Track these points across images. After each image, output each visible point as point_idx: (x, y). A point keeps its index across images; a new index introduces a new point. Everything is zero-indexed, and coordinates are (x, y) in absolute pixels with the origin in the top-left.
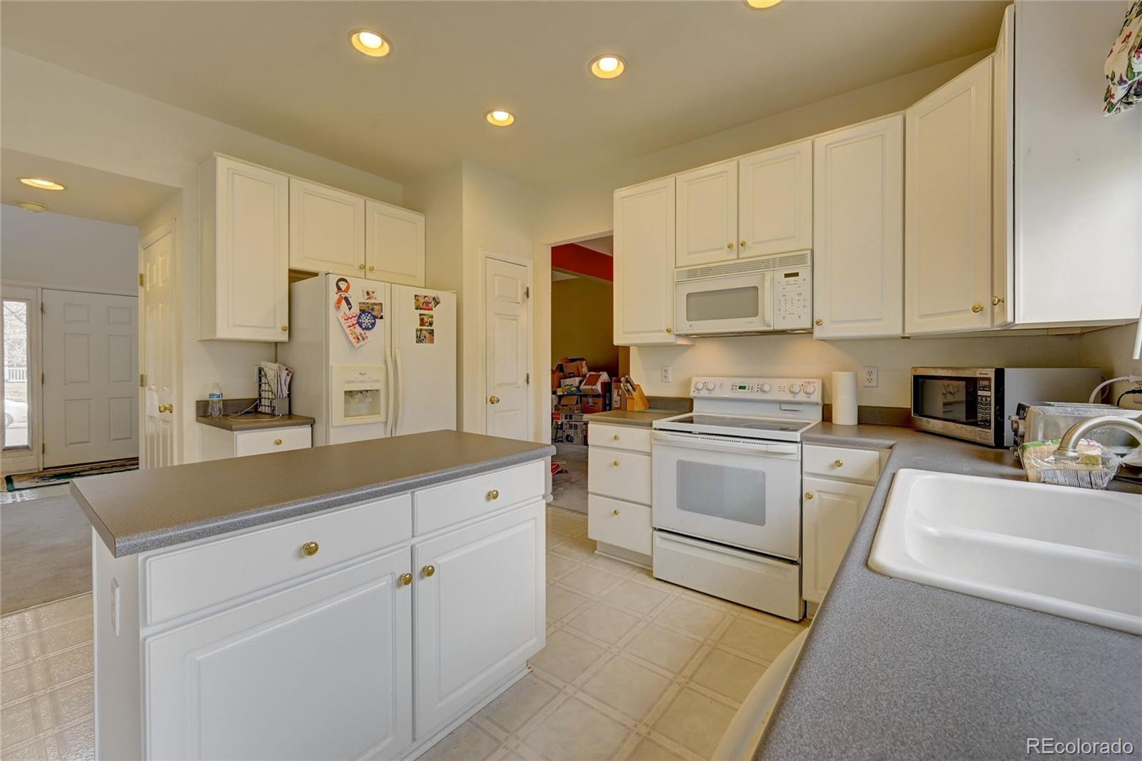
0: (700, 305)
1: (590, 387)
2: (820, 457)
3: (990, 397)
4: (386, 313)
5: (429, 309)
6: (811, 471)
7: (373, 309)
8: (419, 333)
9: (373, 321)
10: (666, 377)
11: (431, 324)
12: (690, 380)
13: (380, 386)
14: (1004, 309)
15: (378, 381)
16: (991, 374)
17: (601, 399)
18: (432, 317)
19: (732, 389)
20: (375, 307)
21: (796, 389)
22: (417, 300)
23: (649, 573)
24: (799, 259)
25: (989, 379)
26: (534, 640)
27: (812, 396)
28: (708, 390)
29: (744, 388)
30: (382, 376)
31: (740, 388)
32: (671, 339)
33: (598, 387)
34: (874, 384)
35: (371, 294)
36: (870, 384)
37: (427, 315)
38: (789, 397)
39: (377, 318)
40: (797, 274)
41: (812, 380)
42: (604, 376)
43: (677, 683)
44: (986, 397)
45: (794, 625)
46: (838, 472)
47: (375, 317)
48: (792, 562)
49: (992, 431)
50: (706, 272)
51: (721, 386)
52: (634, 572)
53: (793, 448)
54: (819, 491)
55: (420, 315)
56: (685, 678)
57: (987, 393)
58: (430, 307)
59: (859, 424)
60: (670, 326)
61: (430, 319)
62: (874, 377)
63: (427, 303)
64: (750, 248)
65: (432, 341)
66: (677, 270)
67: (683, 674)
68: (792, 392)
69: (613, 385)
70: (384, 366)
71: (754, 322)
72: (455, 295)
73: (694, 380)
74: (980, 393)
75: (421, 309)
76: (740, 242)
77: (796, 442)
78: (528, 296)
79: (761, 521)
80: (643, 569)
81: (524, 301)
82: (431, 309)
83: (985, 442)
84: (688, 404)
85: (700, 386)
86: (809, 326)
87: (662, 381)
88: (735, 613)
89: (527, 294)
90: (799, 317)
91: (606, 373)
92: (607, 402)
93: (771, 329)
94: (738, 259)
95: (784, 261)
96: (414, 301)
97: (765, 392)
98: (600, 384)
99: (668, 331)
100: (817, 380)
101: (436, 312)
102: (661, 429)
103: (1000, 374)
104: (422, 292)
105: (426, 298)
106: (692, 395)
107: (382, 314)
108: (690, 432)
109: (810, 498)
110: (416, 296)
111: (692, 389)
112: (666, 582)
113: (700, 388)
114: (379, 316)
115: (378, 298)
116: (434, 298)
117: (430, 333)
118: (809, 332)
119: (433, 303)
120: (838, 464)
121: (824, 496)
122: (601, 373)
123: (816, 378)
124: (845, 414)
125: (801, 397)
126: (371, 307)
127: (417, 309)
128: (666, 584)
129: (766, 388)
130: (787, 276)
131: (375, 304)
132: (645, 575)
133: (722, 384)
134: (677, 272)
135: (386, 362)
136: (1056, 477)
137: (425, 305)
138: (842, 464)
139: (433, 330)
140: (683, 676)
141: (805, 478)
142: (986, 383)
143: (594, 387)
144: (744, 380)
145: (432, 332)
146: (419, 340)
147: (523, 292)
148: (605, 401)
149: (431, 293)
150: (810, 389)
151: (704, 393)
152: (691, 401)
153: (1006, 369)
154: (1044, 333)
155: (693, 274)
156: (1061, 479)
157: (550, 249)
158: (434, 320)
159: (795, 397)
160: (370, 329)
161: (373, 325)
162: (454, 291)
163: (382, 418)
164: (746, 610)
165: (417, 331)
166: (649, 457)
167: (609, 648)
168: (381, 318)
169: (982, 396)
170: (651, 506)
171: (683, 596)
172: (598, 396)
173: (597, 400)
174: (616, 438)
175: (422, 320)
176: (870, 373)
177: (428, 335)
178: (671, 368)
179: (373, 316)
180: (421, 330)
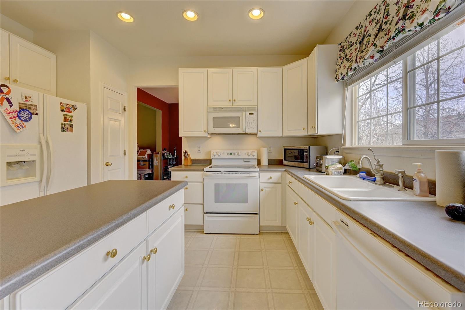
0: (218, 122)
1: (142, 157)
2: (265, 176)
3: (307, 154)
4: (40, 111)
5: (70, 112)
6: (262, 181)
7: (30, 108)
8: (63, 126)
9: (30, 116)
10: (199, 151)
11: (71, 121)
12: (211, 151)
13: (36, 158)
14: (315, 130)
15: (35, 155)
16: (308, 147)
17: (148, 162)
18: (72, 117)
19: (227, 155)
20: (31, 107)
21: (249, 154)
22: (62, 106)
23: (202, 232)
24: (254, 109)
25: (307, 149)
26: (182, 272)
27: (254, 156)
28: (218, 155)
29: (232, 154)
30: (37, 152)
31: (230, 154)
32: (206, 135)
33: (146, 157)
34: (271, 152)
35: (29, 99)
36: (270, 152)
37: (68, 115)
38: (247, 157)
39: (33, 114)
40: (253, 114)
41: (254, 151)
42: (149, 152)
43: (234, 268)
44: (306, 154)
45: (257, 235)
46: (271, 180)
47: (31, 114)
48: (256, 214)
49: (308, 164)
50: (221, 109)
51: (223, 154)
52: (195, 234)
53: (257, 174)
54: (265, 188)
55: (64, 115)
56: (236, 265)
57: (306, 153)
58: (71, 111)
59: (268, 165)
60: (206, 130)
61: (70, 118)
62: (271, 149)
63: (69, 108)
64: (237, 102)
65: (72, 131)
66: (208, 107)
67: (234, 264)
68: (248, 155)
69: (154, 155)
70: (39, 146)
71: (239, 130)
72: (86, 105)
73: (212, 151)
74: (304, 153)
75: (64, 111)
76: (233, 100)
77: (257, 172)
78: (125, 111)
79: (246, 201)
80: (198, 231)
81: (123, 113)
82: (71, 112)
83: (306, 167)
84: (209, 161)
85: (215, 154)
86: (256, 132)
87: (197, 152)
88: (239, 238)
89: (125, 109)
90: (254, 129)
91: (149, 150)
92: (150, 163)
93: (245, 132)
94: (232, 106)
95: (249, 109)
96: (60, 106)
97: (239, 155)
98: (147, 156)
99: (205, 131)
100: (256, 151)
101: (74, 114)
102: (206, 172)
103: (309, 147)
104: (65, 101)
105: (68, 105)
106: (212, 157)
107: (37, 112)
108: (220, 172)
109: (262, 191)
110: (61, 103)
111: (212, 155)
112: (209, 234)
113: (215, 155)
114: (35, 113)
115: (34, 101)
116: (73, 106)
117: (71, 126)
118: (256, 134)
119: (72, 108)
120: (271, 178)
121: (266, 189)
122: (147, 150)
123: (254, 150)
124: (265, 162)
125: (251, 157)
126: (28, 107)
127: (62, 111)
128: (210, 235)
129: (240, 154)
130: (250, 114)
131: (32, 105)
132: (200, 234)
133: (223, 153)
134: (209, 108)
135: (40, 143)
136: (335, 173)
137: (67, 109)
138: (272, 178)
139: (72, 125)
140: (235, 265)
141: (260, 184)
142: (306, 150)
143: (144, 157)
144: (231, 151)
145: (72, 126)
146: (64, 129)
147: (123, 108)
148: (149, 163)
149: (72, 103)
150: (254, 154)
151: (217, 157)
152: (211, 160)
153: (311, 146)
154: (309, 137)
155: (215, 109)
156: (336, 174)
157: (137, 89)
158: (73, 118)
159: (249, 157)
160: (29, 121)
161: (30, 119)
162: (85, 103)
163: (38, 178)
164: (241, 235)
165: (62, 124)
166: (202, 184)
167: (203, 266)
168: (37, 114)
169: (305, 154)
170: (203, 204)
171: (219, 237)
172: (146, 161)
173: (145, 163)
174: (186, 177)
175: (65, 118)
176: (270, 148)
177: (69, 127)
178: (201, 147)
179: (30, 113)
180: (65, 124)
